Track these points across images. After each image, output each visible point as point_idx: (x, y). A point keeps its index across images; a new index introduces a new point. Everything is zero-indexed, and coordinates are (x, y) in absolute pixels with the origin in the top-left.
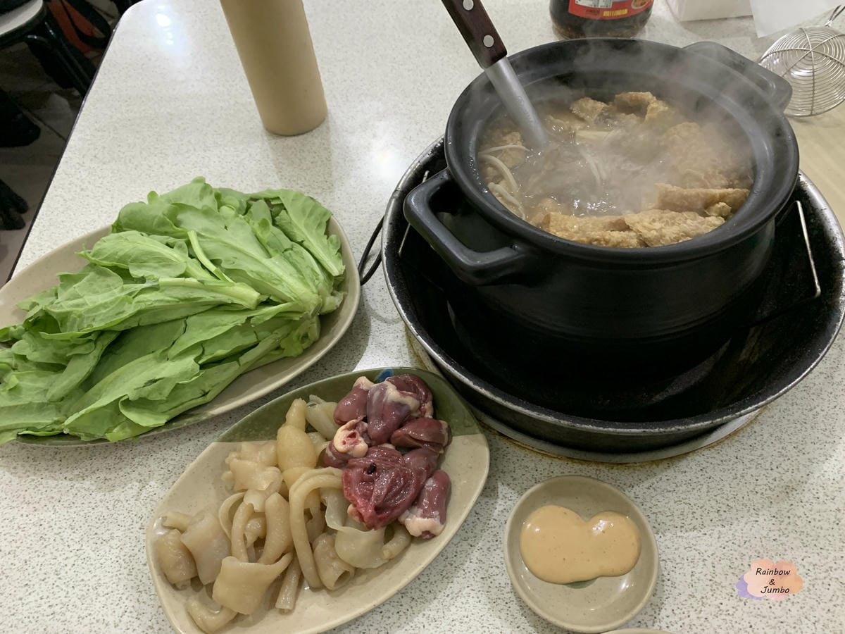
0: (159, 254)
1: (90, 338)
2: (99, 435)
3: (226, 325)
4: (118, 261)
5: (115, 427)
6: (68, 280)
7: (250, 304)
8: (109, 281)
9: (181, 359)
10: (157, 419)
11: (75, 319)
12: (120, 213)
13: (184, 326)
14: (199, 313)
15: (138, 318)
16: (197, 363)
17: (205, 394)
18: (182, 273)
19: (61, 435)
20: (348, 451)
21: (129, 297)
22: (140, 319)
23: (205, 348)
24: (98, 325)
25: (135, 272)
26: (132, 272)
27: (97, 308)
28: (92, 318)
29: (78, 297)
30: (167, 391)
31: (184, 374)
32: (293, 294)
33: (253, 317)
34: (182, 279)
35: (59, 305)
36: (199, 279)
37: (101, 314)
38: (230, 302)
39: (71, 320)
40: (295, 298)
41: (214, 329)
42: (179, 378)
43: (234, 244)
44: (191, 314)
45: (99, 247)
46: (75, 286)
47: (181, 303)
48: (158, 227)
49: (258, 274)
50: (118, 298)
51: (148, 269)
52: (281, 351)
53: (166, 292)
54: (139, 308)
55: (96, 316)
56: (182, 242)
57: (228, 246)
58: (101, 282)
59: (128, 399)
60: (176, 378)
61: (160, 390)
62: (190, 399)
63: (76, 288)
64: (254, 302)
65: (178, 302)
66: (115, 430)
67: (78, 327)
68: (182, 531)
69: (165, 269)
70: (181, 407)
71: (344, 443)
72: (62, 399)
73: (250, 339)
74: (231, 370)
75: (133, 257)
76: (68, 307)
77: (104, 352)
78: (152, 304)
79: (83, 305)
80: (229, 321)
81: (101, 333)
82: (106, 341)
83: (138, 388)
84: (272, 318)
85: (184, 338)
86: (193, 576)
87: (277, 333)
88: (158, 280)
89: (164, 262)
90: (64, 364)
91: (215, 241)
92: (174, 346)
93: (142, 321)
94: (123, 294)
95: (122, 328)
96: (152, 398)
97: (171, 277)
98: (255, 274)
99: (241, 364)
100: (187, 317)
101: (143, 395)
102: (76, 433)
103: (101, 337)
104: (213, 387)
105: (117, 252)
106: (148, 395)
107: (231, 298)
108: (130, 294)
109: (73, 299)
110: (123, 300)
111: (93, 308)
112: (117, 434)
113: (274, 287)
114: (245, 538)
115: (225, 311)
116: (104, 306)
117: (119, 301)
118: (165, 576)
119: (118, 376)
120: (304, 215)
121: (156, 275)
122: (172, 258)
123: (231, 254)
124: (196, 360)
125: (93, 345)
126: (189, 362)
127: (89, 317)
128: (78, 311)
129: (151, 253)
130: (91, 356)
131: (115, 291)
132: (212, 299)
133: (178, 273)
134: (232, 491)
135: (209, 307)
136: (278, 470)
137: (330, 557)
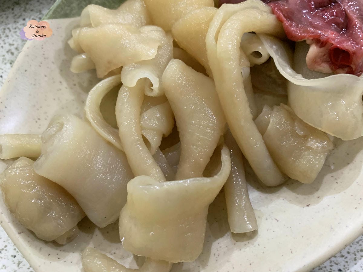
68: (34, 158)
86: (80, 219)
114: (146, 142)
118: (32, 233)
134: (95, 79)
136: (160, 29)
137: (299, 136)
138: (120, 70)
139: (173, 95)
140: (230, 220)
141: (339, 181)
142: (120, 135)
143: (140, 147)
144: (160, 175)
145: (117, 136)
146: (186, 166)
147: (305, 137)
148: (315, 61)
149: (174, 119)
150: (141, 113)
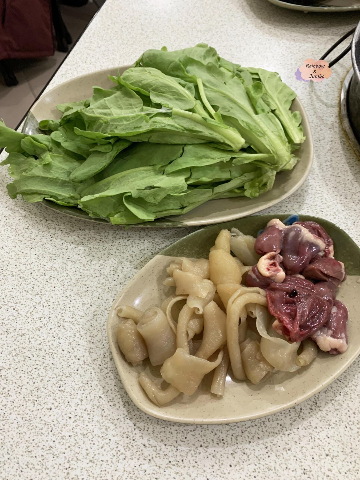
0: (175, 89)
1: (110, 141)
2: (104, 216)
3: (213, 159)
4: (142, 87)
5: (116, 214)
6: (99, 94)
7: (237, 147)
8: (132, 101)
9: (174, 176)
10: (148, 216)
11: (101, 124)
12: (143, 54)
13: (181, 151)
14: (194, 144)
15: (149, 136)
16: (186, 182)
17: (183, 208)
18: (191, 108)
19: (75, 208)
20: (272, 276)
21: (147, 116)
22: (151, 137)
23: (193, 173)
24: (119, 132)
25: (155, 99)
26: (152, 98)
27: (121, 119)
28: (114, 126)
29: (106, 107)
30: (159, 198)
31: (175, 188)
32: (273, 148)
33: (235, 158)
34: (191, 113)
35: (91, 111)
36: (203, 116)
37: (123, 125)
38: (222, 141)
39: (98, 124)
40: (273, 151)
41: (204, 160)
42: (171, 190)
43: (232, 96)
44: (189, 143)
45: (128, 74)
46: (105, 99)
47: (185, 132)
48: (173, 71)
49: (248, 124)
50: (139, 115)
51: (164, 98)
52: (242, 191)
53: (176, 120)
54: (154, 127)
55: (118, 125)
56: (192, 85)
57: (226, 96)
58: (125, 100)
59: (131, 195)
60: (169, 190)
61: (155, 195)
62: (172, 209)
63: (106, 100)
64: (240, 146)
65: (183, 130)
66: (116, 216)
67: (102, 131)
69: (178, 102)
70: (164, 212)
71: (268, 270)
72: (81, 182)
73: (225, 176)
74: (206, 195)
75: (154, 87)
76: (97, 113)
77: (118, 155)
78: (165, 126)
79: (109, 114)
80: (217, 157)
81: (118, 139)
82: (122, 147)
83: (139, 190)
84: (249, 163)
85: (180, 160)
86: (146, 358)
87: (245, 176)
88: (171, 109)
89: (179, 97)
90: (85, 156)
91: (215, 91)
92: (170, 165)
93: (152, 139)
94: (143, 114)
95: (135, 140)
96: (147, 200)
97: (182, 109)
98: (245, 124)
99: (214, 192)
100: (185, 145)
101: (142, 195)
102: (87, 210)
103: (118, 144)
104: (190, 204)
105: (142, 81)
106: (146, 197)
107: (223, 138)
108: (148, 115)
109: (102, 109)
110: (142, 118)
111: (118, 119)
112: (116, 219)
113: (258, 138)
114: (187, 334)
115: (214, 148)
116: (126, 119)
117: (139, 117)
119: (124, 176)
120: (277, 91)
121: (171, 105)
122: (185, 95)
123: (227, 103)
124: (187, 180)
125: (111, 147)
126: (180, 181)
127: (113, 125)
128: (105, 118)
129: (169, 87)
130: (108, 156)
131: (136, 110)
132: (209, 135)
133: (188, 108)
135: (203, 142)
136: (212, 283)
137: (257, 359)
138: (188, 295)
139: (207, 317)
140: (212, 386)
141: (271, 390)
142: (178, 327)
143: (184, 335)
144: (188, 352)
145: (176, 326)
146: (201, 353)
147: (260, 361)
148: (276, 327)
149: (204, 327)
150: (190, 320)
